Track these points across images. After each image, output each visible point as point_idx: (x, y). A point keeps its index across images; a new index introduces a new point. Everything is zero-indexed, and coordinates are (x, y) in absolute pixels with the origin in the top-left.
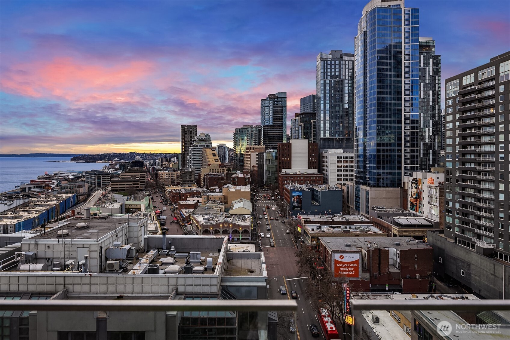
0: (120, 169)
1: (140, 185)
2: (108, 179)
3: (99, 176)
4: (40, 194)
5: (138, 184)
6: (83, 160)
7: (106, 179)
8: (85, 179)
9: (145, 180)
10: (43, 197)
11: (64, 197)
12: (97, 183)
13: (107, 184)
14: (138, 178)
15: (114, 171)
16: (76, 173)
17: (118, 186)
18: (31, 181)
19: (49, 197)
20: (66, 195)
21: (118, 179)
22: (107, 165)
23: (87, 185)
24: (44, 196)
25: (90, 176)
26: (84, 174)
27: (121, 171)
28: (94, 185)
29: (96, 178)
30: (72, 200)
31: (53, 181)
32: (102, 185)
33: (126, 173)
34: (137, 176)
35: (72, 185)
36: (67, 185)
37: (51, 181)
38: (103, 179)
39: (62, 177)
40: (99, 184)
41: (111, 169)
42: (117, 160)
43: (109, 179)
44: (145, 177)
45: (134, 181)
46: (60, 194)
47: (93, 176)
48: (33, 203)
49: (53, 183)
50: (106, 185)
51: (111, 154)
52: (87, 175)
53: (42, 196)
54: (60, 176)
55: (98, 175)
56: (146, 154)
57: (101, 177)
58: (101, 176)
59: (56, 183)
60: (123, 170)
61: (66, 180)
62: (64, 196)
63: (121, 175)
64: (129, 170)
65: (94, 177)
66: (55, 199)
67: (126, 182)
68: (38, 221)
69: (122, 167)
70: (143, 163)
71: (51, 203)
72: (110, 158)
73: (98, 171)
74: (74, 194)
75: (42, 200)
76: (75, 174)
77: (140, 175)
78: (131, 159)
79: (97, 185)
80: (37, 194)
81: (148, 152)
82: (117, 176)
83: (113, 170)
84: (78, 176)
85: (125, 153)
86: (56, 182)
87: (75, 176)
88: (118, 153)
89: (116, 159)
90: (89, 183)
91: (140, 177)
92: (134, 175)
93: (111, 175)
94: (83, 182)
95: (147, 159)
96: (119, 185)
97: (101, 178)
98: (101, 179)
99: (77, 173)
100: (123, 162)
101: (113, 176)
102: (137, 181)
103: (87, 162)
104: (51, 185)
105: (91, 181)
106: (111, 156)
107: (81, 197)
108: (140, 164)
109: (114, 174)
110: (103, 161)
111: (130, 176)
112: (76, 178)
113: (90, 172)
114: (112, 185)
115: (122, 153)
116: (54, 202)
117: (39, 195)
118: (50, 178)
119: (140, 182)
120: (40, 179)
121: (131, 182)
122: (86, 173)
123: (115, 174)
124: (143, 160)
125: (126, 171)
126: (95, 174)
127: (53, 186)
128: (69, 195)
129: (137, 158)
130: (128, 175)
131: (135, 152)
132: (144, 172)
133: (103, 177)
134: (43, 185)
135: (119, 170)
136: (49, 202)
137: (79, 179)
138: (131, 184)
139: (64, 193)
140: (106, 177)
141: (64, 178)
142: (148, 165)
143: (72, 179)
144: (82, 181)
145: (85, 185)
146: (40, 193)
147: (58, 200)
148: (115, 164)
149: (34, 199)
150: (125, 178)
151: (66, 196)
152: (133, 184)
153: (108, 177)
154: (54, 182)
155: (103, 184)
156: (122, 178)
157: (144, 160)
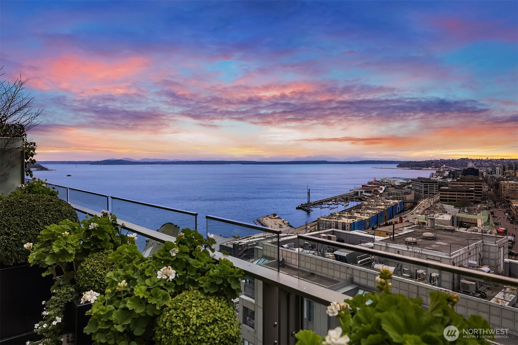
0: (449, 176)
1: (475, 196)
2: (436, 187)
3: (426, 183)
4: (370, 198)
5: (473, 195)
6: (408, 166)
7: (434, 187)
8: (411, 186)
9: (481, 190)
10: (372, 201)
11: (392, 203)
12: (424, 191)
13: (435, 192)
14: (473, 187)
15: (442, 179)
16: (402, 180)
17: (448, 196)
18: (363, 186)
19: (378, 202)
20: (393, 201)
21: (448, 188)
22: (434, 172)
23: (413, 192)
24: (373, 200)
25: (417, 183)
26: (410, 181)
27: (451, 179)
28: (421, 193)
29: (423, 186)
30: (399, 206)
31: (381, 187)
32: (430, 193)
33: (457, 181)
34: (471, 186)
35: (398, 191)
36: (394, 191)
37: (379, 187)
38: (430, 187)
39: (389, 183)
40: (426, 192)
41: (439, 177)
42: (445, 167)
43: (437, 187)
44: (481, 187)
45: (467, 192)
46: (388, 200)
47: (420, 184)
48: (364, 206)
49: (381, 189)
50: (434, 193)
51: (438, 161)
52: (414, 183)
53: (372, 200)
54: (387, 182)
55: (425, 182)
56: (482, 160)
57: (428, 185)
58: (429, 184)
59: (383, 189)
60: (453, 179)
61: (393, 186)
62: (392, 202)
63: (451, 184)
64: (461, 178)
65: (421, 184)
66: (383, 204)
67: (458, 192)
68: (369, 223)
69: (452, 175)
70: (478, 170)
71: (380, 207)
72: (437, 165)
73: (425, 179)
74: (401, 201)
75: (372, 204)
76: (402, 181)
77: (475, 184)
78: (462, 166)
79: (424, 193)
80: (367, 198)
81: (484, 158)
82: (446, 184)
83: (441, 177)
84: (404, 183)
85: (454, 159)
86: (383, 188)
87: (401, 183)
88: (446, 159)
89: (444, 166)
90: (416, 190)
91: (475, 187)
92: (467, 184)
93: (439, 183)
94: (410, 190)
95: (482, 166)
96: (449, 194)
97: (429, 186)
98: (428, 187)
99: (403, 180)
100: (453, 169)
101: (441, 185)
102: (472, 191)
103: (413, 169)
104: (379, 191)
105: (418, 188)
106: (439, 163)
107: (407, 204)
108: (474, 172)
109: (442, 182)
110: (430, 168)
111: (462, 186)
112: (402, 186)
113: (416, 179)
114: (441, 194)
115: (451, 159)
116: (383, 207)
117: (369, 199)
118: (379, 184)
119: (475, 193)
120: (370, 184)
121: (464, 192)
122: (413, 180)
123: (444, 182)
124: (477, 167)
125: (457, 179)
126: (422, 182)
127: (381, 192)
128: (396, 201)
129: (470, 165)
130: (459, 184)
131: (467, 158)
132: (481, 181)
133: (430, 185)
134: (373, 190)
135: (448, 178)
136: (378, 207)
137: (404, 186)
138: (464, 195)
139: (391, 199)
140: (434, 185)
141: (391, 184)
142: (485, 174)
143: (398, 186)
144: (408, 188)
145: (411, 192)
146: (370, 197)
147: (385, 206)
148: (444, 172)
149: (366, 203)
150: (456, 187)
151: (393, 202)
152: (466, 195)
153: (436, 185)
154: (382, 188)
155: (430, 192)
156: (453, 187)
157: (479, 167)
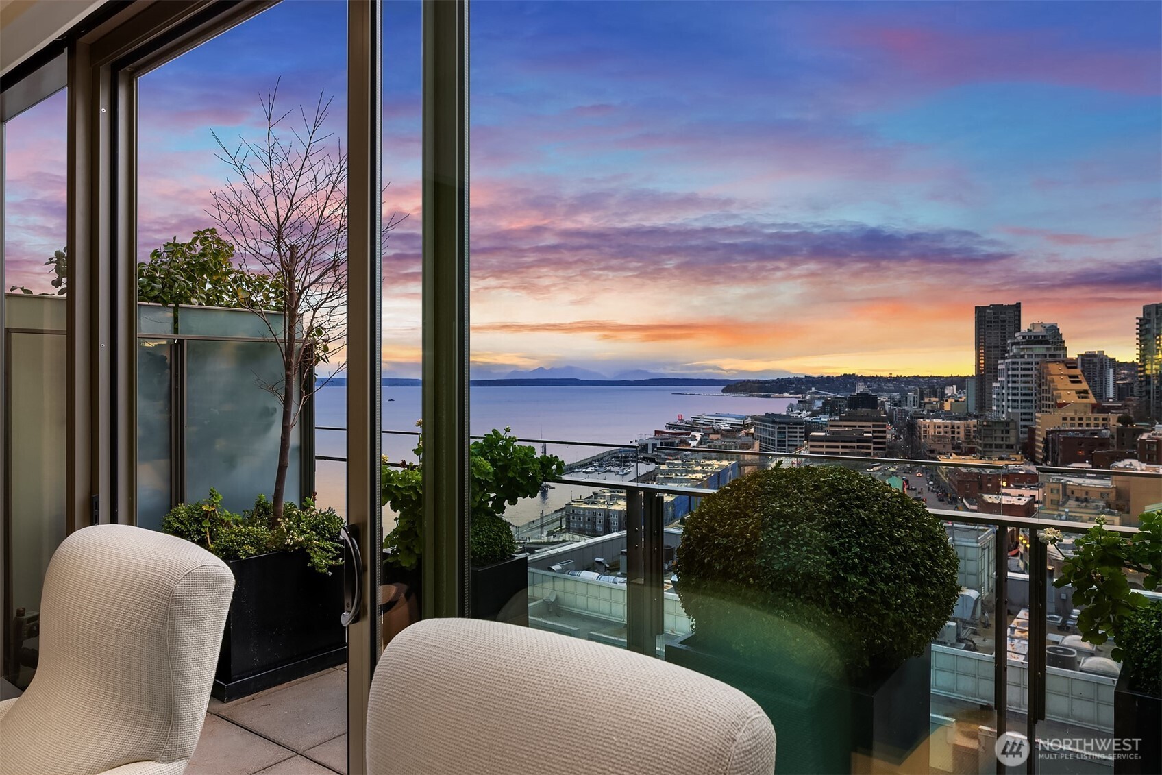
0: (822, 411)
1: (875, 449)
2: (800, 433)
3: (781, 426)
4: (672, 458)
5: (869, 448)
6: (744, 391)
7: (796, 432)
8: (752, 431)
9: (884, 437)
10: (678, 465)
11: (716, 466)
12: (778, 441)
13: (798, 443)
14: (869, 432)
15: (810, 416)
16: (734, 419)
17: (824, 450)
18: (657, 432)
19: (690, 465)
20: (719, 463)
21: (824, 434)
22: (795, 402)
23: (757, 443)
24: (680, 462)
25: (763, 425)
26: (749, 421)
27: (828, 416)
28: (772, 445)
29: (776, 430)
30: (730, 472)
31: (693, 433)
32: (789, 445)
33: (840, 420)
34: (866, 429)
35: (728, 442)
36: (720, 442)
37: (690, 433)
38: (789, 432)
39: (708, 425)
40: (781, 444)
41: (804, 412)
42: (816, 393)
43: (802, 432)
44: (884, 432)
45: (859, 441)
46: (709, 460)
47: (769, 427)
48: (662, 474)
49: (694, 438)
50: (796, 445)
51: (801, 379)
52: (758, 424)
53: (676, 462)
54: (703, 424)
55: (780, 423)
56: (881, 377)
57: (785, 428)
58: (787, 426)
59: (698, 438)
60: (831, 416)
61: (716, 432)
62: (716, 464)
63: (831, 426)
64: (848, 415)
65: (772, 427)
66: (699, 468)
67: (842, 441)
68: (674, 511)
69: (828, 409)
70: (875, 398)
71: (694, 476)
72: (800, 388)
73: (779, 416)
74: (734, 462)
75: (676, 470)
76: (733, 421)
77: (874, 426)
78: (845, 389)
79: (778, 445)
80: (666, 457)
81: (885, 374)
82: (820, 427)
83: (809, 413)
84: (738, 425)
85: (831, 375)
86: (698, 436)
87: (732, 424)
88: (816, 375)
89: (813, 389)
90: (762, 440)
91: (874, 432)
92: (859, 426)
93: (806, 425)
94: (750, 438)
95: (883, 391)
96: (827, 447)
97: (787, 430)
98: (785, 432)
99: (737, 419)
100: (830, 396)
101: (810, 427)
102: (867, 440)
103: (753, 396)
104: (690, 442)
105: (765, 435)
106: (803, 383)
107: (746, 467)
108: (868, 401)
109: (812, 423)
110: (786, 394)
111: (851, 429)
112: (735, 429)
113: (763, 416)
114: (812, 446)
115: (825, 375)
116: (699, 476)
117: (669, 460)
118: (689, 427)
119: (875, 443)
120: (670, 428)
121: (854, 442)
122: (754, 418)
123: (815, 422)
124: (872, 391)
125: (840, 417)
126: (774, 422)
127: (694, 443)
128: (725, 463)
129: (861, 388)
130: (845, 426)
131: (854, 375)
132: (883, 419)
133: (789, 428)
134: (677, 441)
135: (821, 414)
136: (690, 475)
137: (739, 430)
138: (854, 447)
139: (715, 459)
140: (796, 428)
141: (713, 428)
142: (887, 406)
143: (727, 431)
144: (747, 435)
145: (754, 444)
146: (671, 456)
147: (704, 472)
148: (812, 402)
149: (664, 467)
150: (838, 432)
151: (720, 465)
152: (858, 447)
153: (800, 428)
154: (695, 436)
155: (790, 443)
156: (834, 432)
157: (876, 391)
